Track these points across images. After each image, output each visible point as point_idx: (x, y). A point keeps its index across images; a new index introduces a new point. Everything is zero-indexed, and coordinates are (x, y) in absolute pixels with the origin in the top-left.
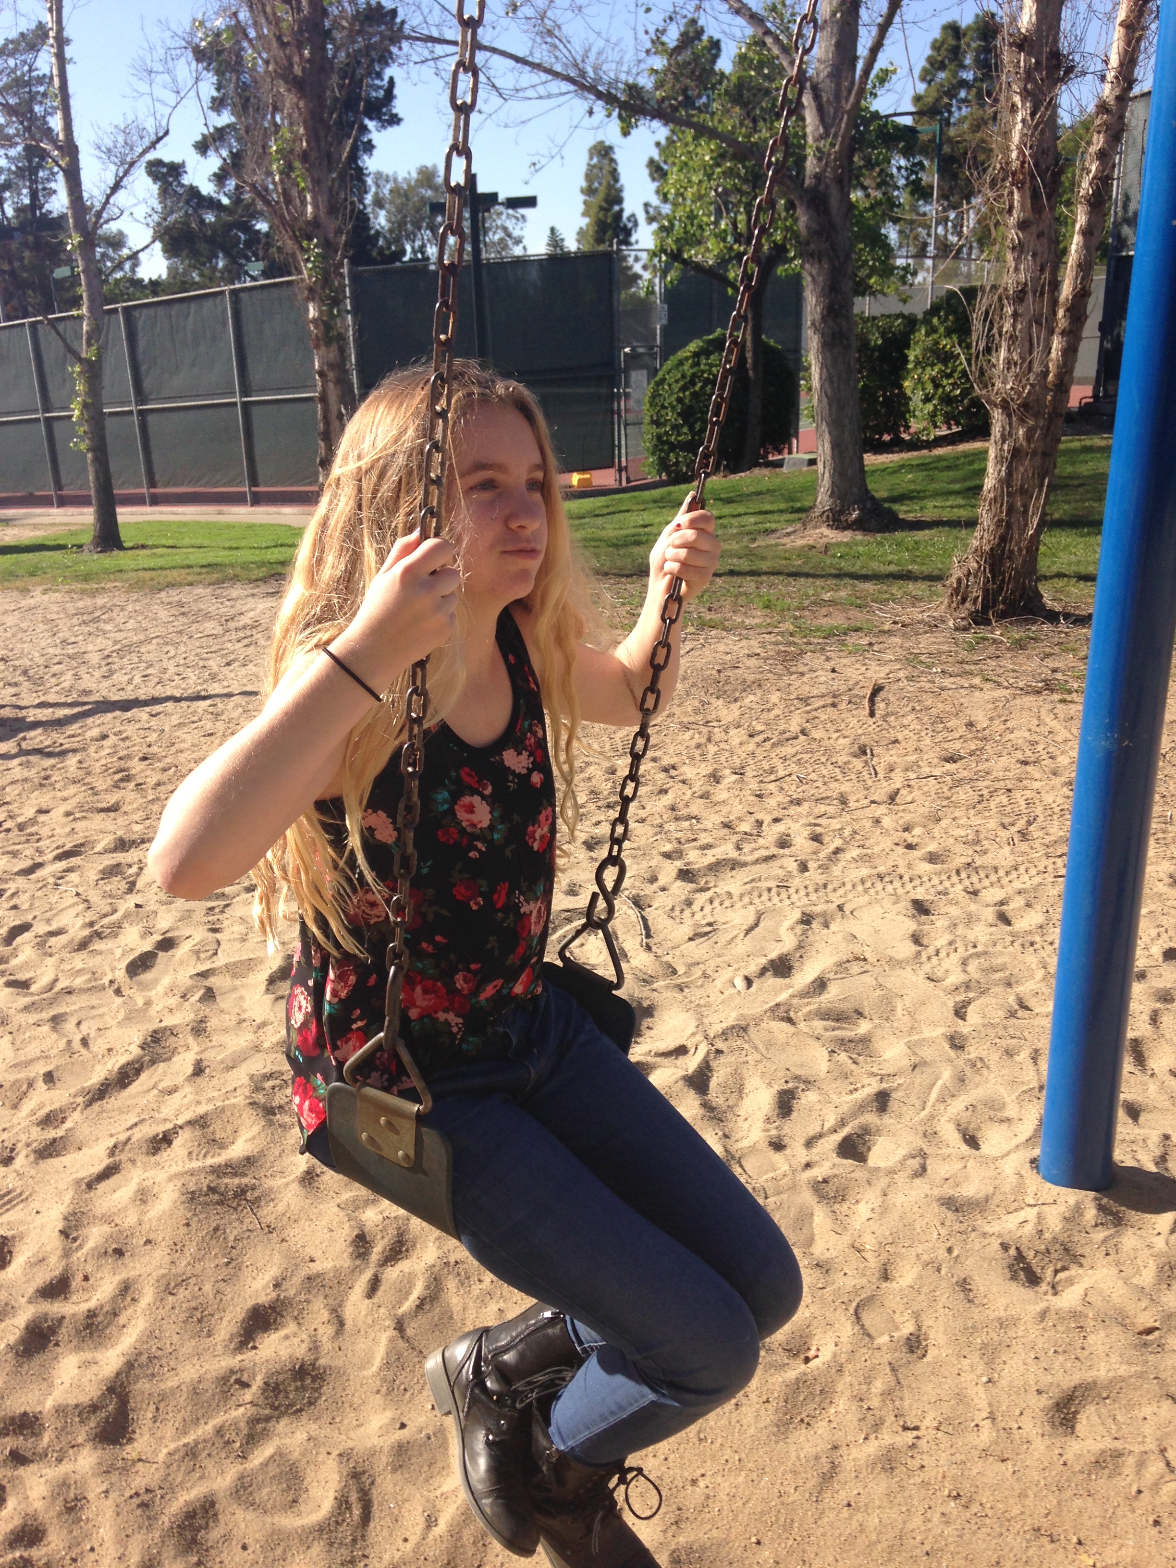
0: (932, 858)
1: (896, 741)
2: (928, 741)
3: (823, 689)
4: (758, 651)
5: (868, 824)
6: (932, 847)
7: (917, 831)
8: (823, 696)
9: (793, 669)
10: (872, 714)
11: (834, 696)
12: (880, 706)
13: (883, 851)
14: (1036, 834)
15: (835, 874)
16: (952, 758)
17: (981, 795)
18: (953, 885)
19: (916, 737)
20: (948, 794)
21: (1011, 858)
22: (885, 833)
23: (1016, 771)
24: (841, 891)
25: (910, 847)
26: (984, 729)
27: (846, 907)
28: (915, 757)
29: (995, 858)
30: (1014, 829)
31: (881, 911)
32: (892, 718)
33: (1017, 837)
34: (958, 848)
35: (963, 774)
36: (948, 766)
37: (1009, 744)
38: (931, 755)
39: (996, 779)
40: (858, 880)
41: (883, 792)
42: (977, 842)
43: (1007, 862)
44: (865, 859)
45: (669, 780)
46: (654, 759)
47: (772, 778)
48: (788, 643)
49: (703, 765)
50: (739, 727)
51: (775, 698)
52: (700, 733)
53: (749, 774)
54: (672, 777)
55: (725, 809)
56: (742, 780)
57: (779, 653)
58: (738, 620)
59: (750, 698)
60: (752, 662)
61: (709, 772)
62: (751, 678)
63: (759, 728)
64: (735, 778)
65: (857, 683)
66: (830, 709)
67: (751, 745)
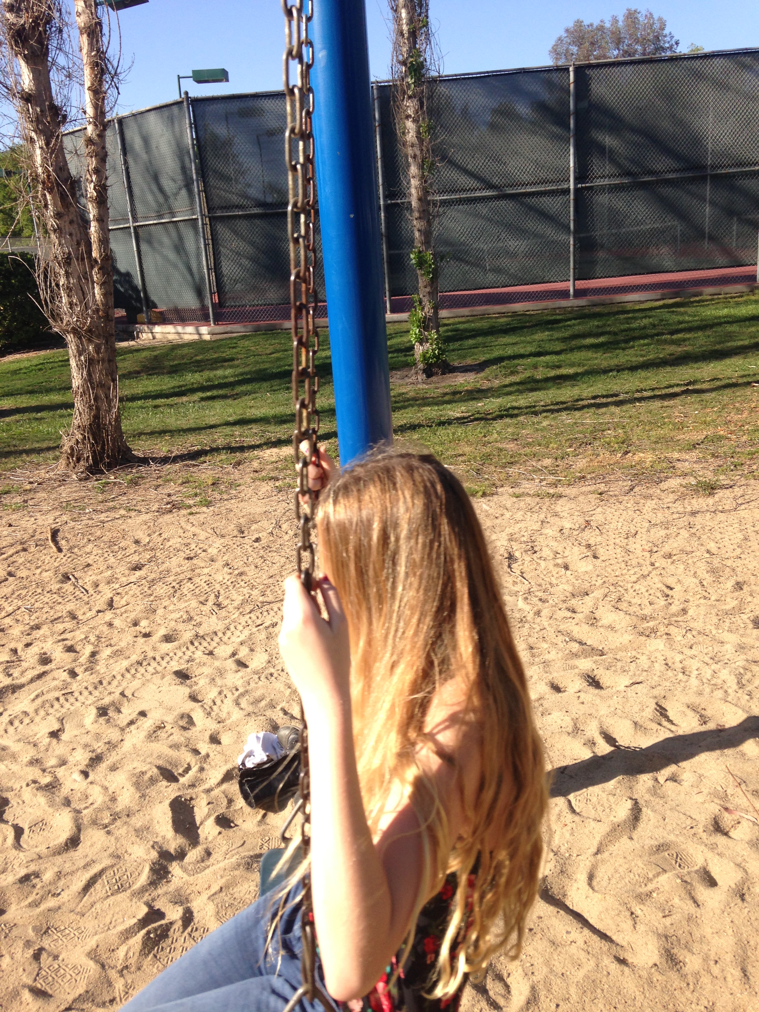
0: (168, 639)
1: (88, 565)
2: (112, 560)
3: (9, 540)
5: (105, 628)
6: (162, 631)
7: (144, 623)
8: (12, 545)
10: (60, 550)
11: (21, 543)
12: (62, 543)
13: (128, 644)
14: (225, 603)
15: (102, 671)
16: (137, 567)
17: (174, 587)
18: (193, 653)
19: (102, 559)
20: (149, 592)
21: (220, 623)
22: (122, 631)
23: (187, 565)
24: (115, 683)
25: (147, 635)
26: (148, 543)
27: (126, 693)
28: (109, 573)
29: (210, 626)
30: (210, 603)
31: (155, 687)
32: (76, 550)
33: (215, 608)
34: (181, 627)
35: (152, 576)
36: (138, 573)
37: (172, 549)
38: (122, 569)
39: (177, 574)
40: (123, 670)
41: (100, 602)
42: (191, 619)
43: (219, 626)
44: (118, 654)
47: (3, 614)
65: (35, 531)
66: (22, 554)
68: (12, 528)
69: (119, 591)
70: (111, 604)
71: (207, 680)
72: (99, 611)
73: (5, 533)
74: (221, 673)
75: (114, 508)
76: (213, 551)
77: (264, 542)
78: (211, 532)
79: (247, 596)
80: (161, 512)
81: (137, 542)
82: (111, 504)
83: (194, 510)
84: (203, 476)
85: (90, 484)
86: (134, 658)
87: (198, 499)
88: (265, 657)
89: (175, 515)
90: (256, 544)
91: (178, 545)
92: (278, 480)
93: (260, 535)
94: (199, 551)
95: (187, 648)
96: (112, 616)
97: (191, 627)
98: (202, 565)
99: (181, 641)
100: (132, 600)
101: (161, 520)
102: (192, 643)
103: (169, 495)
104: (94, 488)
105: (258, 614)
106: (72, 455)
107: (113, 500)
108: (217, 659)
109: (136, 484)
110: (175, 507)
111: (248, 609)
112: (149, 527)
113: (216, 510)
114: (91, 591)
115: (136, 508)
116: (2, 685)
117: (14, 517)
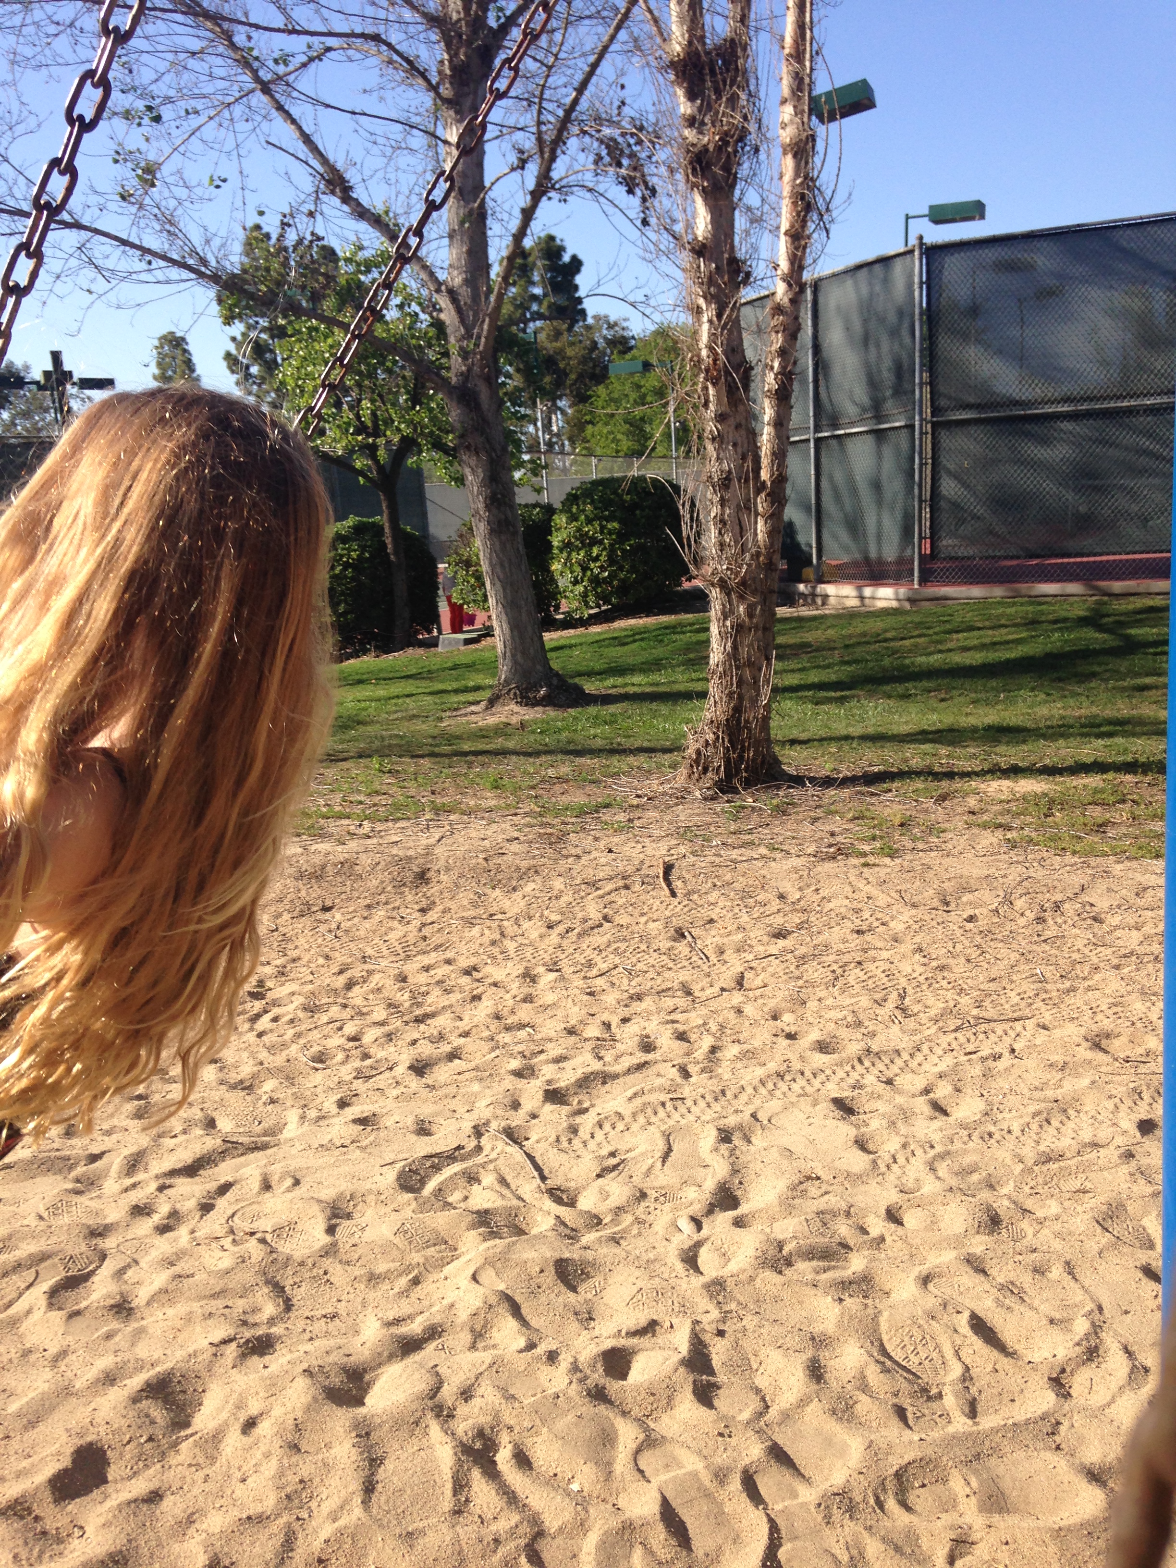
0: (823, 1047)
1: (711, 921)
2: (745, 918)
3: (607, 871)
4: (516, 834)
5: (732, 1015)
6: (815, 1035)
7: (787, 1017)
8: (611, 878)
9: (564, 852)
10: (673, 894)
11: (624, 878)
12: (678, 884)
13: (764, 1044)
14: (916, 1008)
15: (726, 1077)
16: (780, 934)
17: (834, 971)
18: (862, 1075)
19: (730, 915)
20: (797, 973)
21: (906, 1039)
22: (754, 1023)
23: (856, 941)
24: (744, 1097)
25: (791, 1036)
26: (799, 900)
27: (760, 1116)
28: (740, 936)
29: (889, 1040)
30: (891, 1005)
31: (802, 1116)
32: (695, 897)
33: (898, 1013)
34: (843, 1033)
35: (802, 950)
36: (781, 943)
37: (833, 914)
38: (757, 933)
39: (839, 953)
40: (756, 1082)
41: (727, 977)
42: (859, 1024)
43: (905, 1043)
44: (748, 1055)
45: (477, 984)
46: (448, 962)
47: (595, 972)
48: (543, 825)
49: (510, 964)
50: (530, 918)
51: (558, 884)
52: (489, 928)
53: (567, 970)
54: (478, 981)
55: (560, 1013)
56: (563, 978)
57: (540, 835)
58: (472, 803)
59: (530, 886)
60: (515, 847)
61: (520, 971)
62: (524, 864)
63: (554, 917)
64: (553, 976)
65: (642, 862)
66: (623, 892)
67: (554, 937)
68: (613, 856)
69: (753, 964)
70: (740, 982)
71: (884, 1123)
72: (723, 990)
73: (603, 861)
74: (906, 1115)
75: (752, 843)
76: (897, 926)
77: (982, 923)
78: (897, 896)
79: (952, 1004)
80: (820, 857)
81: (782, 897)
82: (748, 837)
83: (871, 859)
84: (888, 811)
85: (718, 807)
86: (772, 1066)
87: (878, 844)
88: (980, 1105)
89: (841, 864)
90: (969, 926)
91: (843, 910)
92: (1010, 829)
93: (977, 912)
94: (876, 924)
95: (853, 1067)
96: (742, 999)
97: (860, 1037)
98: (880, 945)
99: (844, 1055)
100: (772, 981)
101: (819, 869)
102: (860, 1060)
103: (833, 834)
104: (724, 811)
105: (969, 1034)
106: (697, 761)
107: (750, 832)
108: (900, 1092)
109: (784, 813)
110: (841, 852)
111: (953, 1024)
112: (801, 877)
113: (905, 864)
114: (713, 959)
115: (784, 848)
116: (589, 1070)
117: (616, 840)
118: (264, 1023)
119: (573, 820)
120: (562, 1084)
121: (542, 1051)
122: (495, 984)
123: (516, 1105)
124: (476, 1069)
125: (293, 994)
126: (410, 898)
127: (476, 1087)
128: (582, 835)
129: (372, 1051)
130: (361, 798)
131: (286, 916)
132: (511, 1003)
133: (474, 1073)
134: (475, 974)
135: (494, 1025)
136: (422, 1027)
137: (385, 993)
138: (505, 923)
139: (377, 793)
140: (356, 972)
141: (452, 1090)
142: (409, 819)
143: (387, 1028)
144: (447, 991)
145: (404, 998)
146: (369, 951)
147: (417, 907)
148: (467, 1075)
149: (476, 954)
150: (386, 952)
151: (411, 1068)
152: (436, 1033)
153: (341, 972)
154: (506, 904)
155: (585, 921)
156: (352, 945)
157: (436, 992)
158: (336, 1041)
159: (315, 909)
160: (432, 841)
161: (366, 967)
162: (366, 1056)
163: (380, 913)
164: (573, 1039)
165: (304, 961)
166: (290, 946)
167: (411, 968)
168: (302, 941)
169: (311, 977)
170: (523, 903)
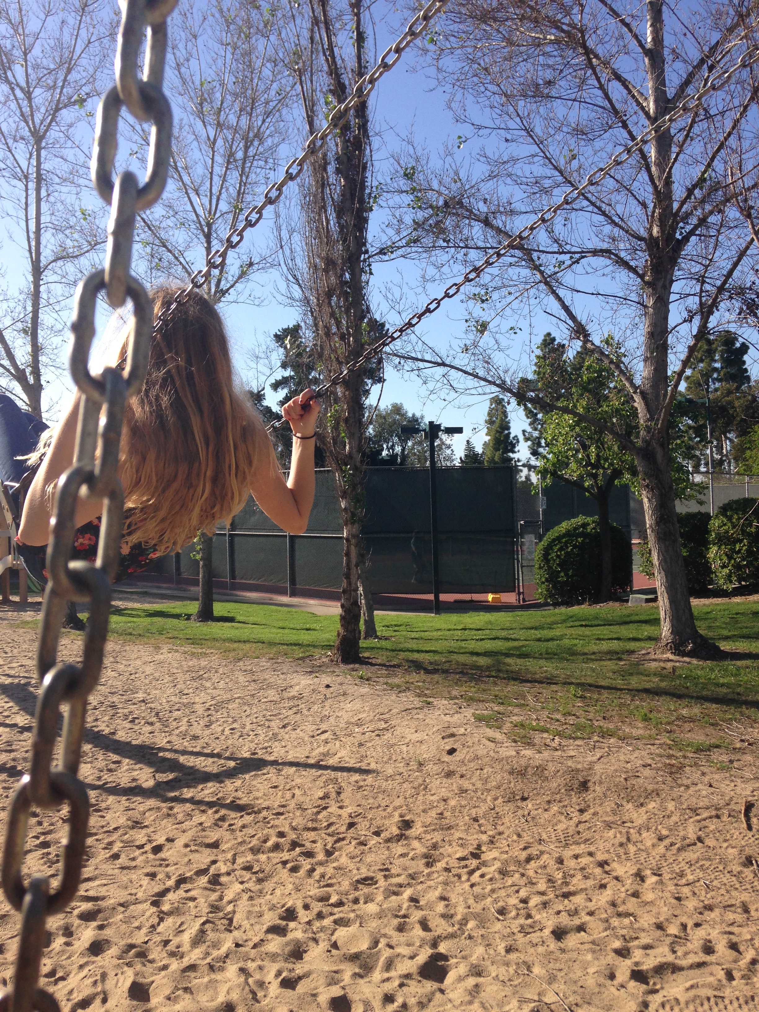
3: (706, 802)
4: (649, 761)
8: (708, 808)
9: (679, 782)
10: (749, 828)
11: (716, 809)
12: (754, 821)
45: (605, 875)
46: (591, 854)
47: (684, 881)
48: (670, 757)
49: (629, 864)
50: (648, 829)
51: (671, 806)
52: (620, 833)
53: (666, 876)
54: (607, 873)
55: (655, 910)
56: (661, 882)
57: (666, 765)
58: (627, 730)
59: (652, 805)
60: (647, 772)
61: (634, 871)
62: (650, 787)
63: (665, 832)
64: (655, 879)
65: (731, 799)
66: (715, 820)
67: (661, 849)
68: (712, 790)
73: (704, 793)
116: (664, 960)
117: (716, 776)
118: (475, 878)
119: (691, 755)
120: (644, 967)
121: (637, 938)
122: (617, 878)
123: (612, 977)
124: (593, 942)
125: (495, 859)
126: (574, 800)
127: (589, 957)
128: (694, 769)
129: (533, 913)
130: (559, 717)
131: (500, 800)
132: (623, 895)
133: (591, 946)
134: (606, 866)
135: (610, 910)
136: (566, 901)
137: (549, 870)
138: (632, 831)
139: (570, 714)
140: (533, 851)
141: (574, 955)
142: (584, 739)
143: (545, 898)
144: (586, 877)
145: (559, 876)
146: (544, 836)
147: (577, 808)
148: (587, 946)
149: (608, 851)
150: (554, 839)
151: (553, 932)
152: (573, 908)
153: (525, 848)
154: (635, 815)
155: (684, 838)
156: (535, 829)
157: (579, 876)
158: (513, 901)
159: (517, 797)
160: (595, 758)
161: (541, 848)
162: (529, 916)
163: (555, 808)
164: (659, 933)
165: (505, 836)
166: (500, 823)
167: (567, 853)
168: (506, 820)
169: (507, 849)
170: (645, 817)
